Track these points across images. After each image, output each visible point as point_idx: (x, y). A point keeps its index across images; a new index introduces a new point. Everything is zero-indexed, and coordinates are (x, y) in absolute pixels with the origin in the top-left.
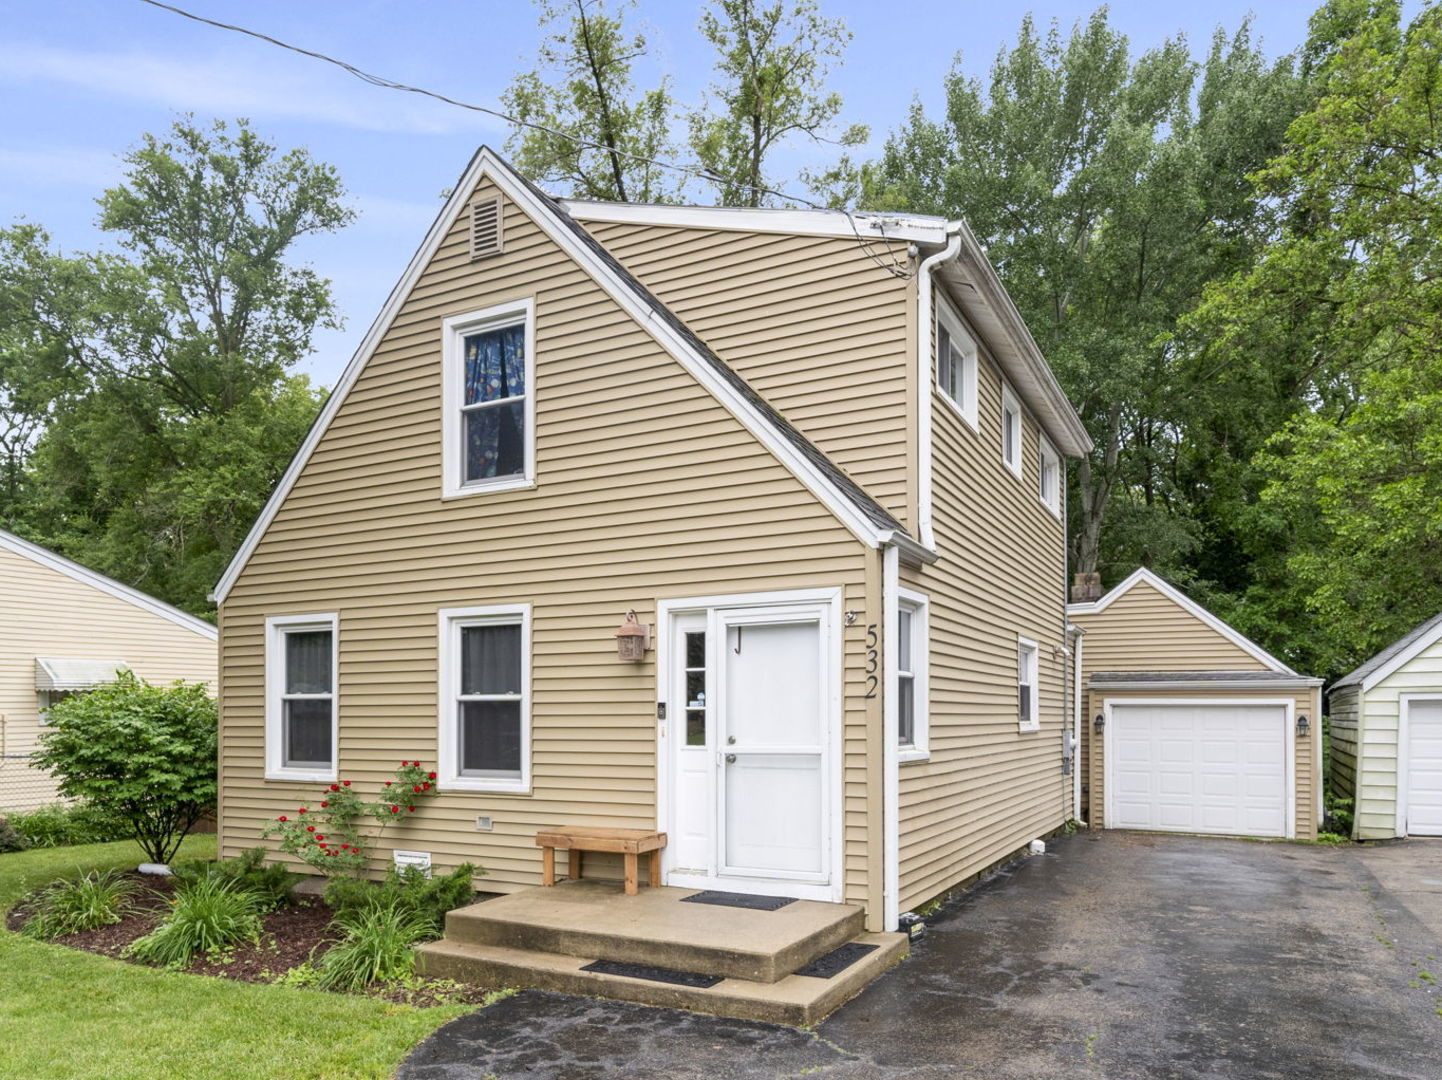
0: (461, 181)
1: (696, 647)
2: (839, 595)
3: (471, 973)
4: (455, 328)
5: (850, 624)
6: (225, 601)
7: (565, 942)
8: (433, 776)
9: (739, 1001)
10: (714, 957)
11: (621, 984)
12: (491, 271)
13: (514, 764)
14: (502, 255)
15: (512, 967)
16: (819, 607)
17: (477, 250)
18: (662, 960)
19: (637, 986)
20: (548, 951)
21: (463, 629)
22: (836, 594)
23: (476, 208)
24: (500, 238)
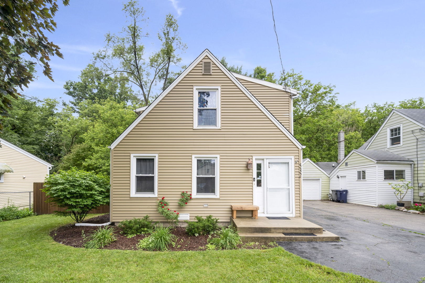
0: (200, 55)
1: (259, 166)
2: (294, 158)
3: (257, 240)
4: (197, 89)
5: (296, 163)
6: (114, 149)
7: (273, 230)
8: (191, 195)
9: (326, 237)
10: (310, 230)
11: (299, 237)
12: (207, 78)
13: (213, 191)
14: (211, 75)
15: (269, 237)
16: (289, 160)
17: (204, 72)
18: (298, 231)
19: (302, 237)
20: (268, 233)
21: (197, 160)
22: (293, 157)
23: (204, 63)
24: (212, 71)
